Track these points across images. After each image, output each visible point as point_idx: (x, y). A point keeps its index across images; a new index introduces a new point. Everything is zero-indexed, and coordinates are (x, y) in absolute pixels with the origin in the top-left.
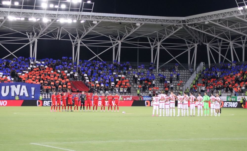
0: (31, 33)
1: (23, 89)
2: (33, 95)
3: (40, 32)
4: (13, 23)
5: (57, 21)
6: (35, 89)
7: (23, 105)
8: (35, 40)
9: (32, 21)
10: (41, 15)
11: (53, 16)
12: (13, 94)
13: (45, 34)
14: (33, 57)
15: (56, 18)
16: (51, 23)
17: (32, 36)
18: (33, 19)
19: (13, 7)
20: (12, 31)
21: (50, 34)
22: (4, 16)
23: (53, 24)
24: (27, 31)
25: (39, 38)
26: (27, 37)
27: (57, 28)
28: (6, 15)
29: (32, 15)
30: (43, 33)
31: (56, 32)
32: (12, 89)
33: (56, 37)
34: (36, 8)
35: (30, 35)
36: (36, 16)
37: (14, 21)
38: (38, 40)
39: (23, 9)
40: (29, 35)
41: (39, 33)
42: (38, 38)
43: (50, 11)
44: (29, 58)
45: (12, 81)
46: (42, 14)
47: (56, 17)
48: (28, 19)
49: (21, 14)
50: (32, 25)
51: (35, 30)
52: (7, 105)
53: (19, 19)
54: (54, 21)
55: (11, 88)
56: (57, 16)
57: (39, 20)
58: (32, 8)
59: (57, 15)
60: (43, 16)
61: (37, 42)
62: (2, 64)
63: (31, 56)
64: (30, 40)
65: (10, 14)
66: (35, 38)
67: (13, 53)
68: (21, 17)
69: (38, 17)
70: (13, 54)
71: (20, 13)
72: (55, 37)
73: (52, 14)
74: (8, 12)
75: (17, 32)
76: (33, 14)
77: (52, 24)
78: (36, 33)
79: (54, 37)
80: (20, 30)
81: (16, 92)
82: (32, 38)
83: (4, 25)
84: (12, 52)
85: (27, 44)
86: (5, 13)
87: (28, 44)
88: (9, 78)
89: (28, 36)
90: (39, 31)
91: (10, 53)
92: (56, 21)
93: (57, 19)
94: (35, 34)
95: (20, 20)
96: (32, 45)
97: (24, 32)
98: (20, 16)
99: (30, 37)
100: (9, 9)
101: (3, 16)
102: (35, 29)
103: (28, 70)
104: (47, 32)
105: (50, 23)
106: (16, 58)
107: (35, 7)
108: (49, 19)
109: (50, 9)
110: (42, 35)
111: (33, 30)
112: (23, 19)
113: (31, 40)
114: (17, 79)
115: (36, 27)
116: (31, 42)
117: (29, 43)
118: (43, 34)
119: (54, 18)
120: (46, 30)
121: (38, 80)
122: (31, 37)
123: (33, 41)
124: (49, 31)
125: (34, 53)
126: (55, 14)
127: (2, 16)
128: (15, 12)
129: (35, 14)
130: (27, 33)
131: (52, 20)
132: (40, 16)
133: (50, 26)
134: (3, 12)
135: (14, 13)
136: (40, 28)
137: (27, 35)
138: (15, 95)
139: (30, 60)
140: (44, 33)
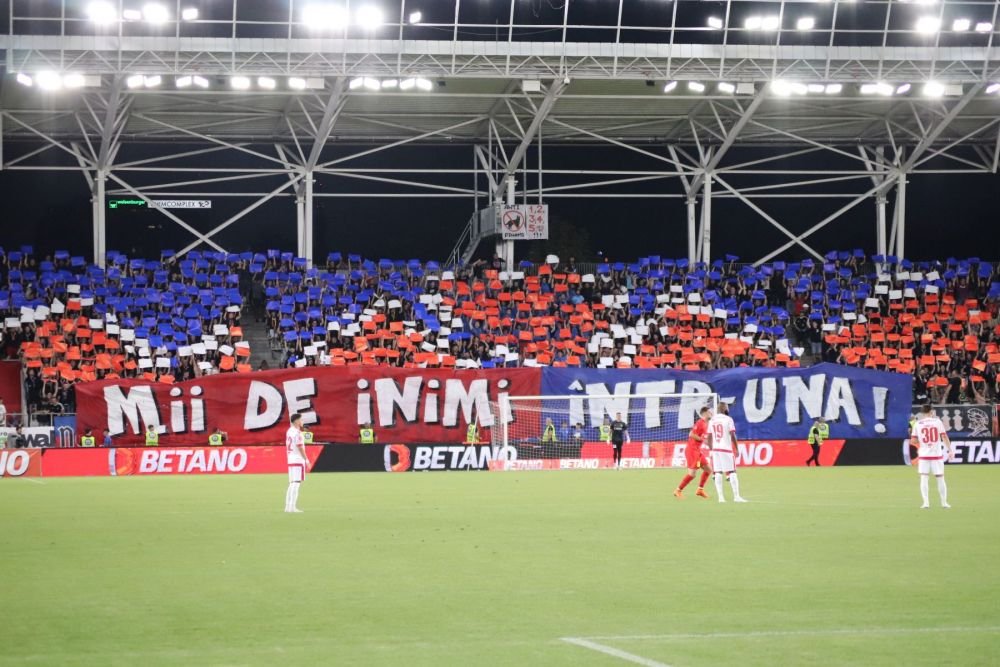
0: (880, 150)
1: (837, 395)
2: (881, 421)
3: (917, 142)
4: (792, 108)
5: (989, 90)
6: (888, 392)
7: (843, 460)
8: (897, 179)
9: (875, 95)
10: (915, 68)
11: (970, 69)
12: (793, 416)
13: (940, 152)
14: (891, 253)
15: (985, 79)
16: (964, 103)
17: (885, 164)
18: (879, 89)
19: (790, 39)
20: (799, 145)
21: (965, 150)
22: (755, 80)
23: (971, 103)
24: (863, 143)
25: (916, 168)
26: (864, 168)
27: (992, 123)
28: (762, 76)
29: (877, 71)
30: (931, 147)
31: (992, 138)
32: (787, 393)
33: (991, 161)
34: (895, 41)
35: (878, 159)
36: (896, 72)
37: (800, 102)
38: (909, 177)
39: (835, 47)
40: (872, 157)
41: (914, 147)
42: (910, 171)
43: (958, 49)
44: (873, 257)
45: (797, 358)
46: (918, 63)
47: (984, 72)
48: (858, 88)
49: (828, 67)
50: (883, 115)
51: (894, 137)
52: (773, 463)
53: (818, 89)
54: (973, 91)
55: (784, 388)
56: (986, 68)
57: (905, 88)
58: (874, 41)
59: (986, 65)
60: (927, 73)
61: (907, 185)
62: (756, 287)
63: (882, 250)
64: (874, 179)
65: (779, 71)
66: (896, 169)
67: (800, 238)
68: (826, 79)
69: (903, 76)
70: (803, 240)
71: (823, 62)
72: (986, 161)
73: (965, 62)
74: (770, 61)
75: (817, 146)
76: (881, 65)
77: (968, 105)
78: (901, 148)
79: (982, 163)
80: (831, 139)
81: (805, 405)
82: (885, 169)
83: (757, 120)
84: (797, 235)
85: (862, 198)
86: (759, 67)
87: (868, 198)
88: (783, 345)
89: (868, 164)
90: (914, 139)
91: (790, 240)
92: (981, 92)
93: (989, 84)
94: (899, 153)
95: (823, 95)
96: (884, 199)
97: (849, 145)
98: (824, 76)
99: (874, 167)
100: (773, 47)
101: (750, 80)
102: (898, 132)
103: (868, 309)
104: (951, 142)
105: (957, 102)
106: (815, 259)
107: (889, 34)
108: (950, 84)
109: (951, 41)
110: (926, 153)
111: (887, 134)
112: (835, 89)
113: (882, 177)
114: (817, 348)
115: (901, 122)
116: (880, 187)
117: (869, 194)
118: (931, 150)
119: (974, 81)
120: (941, 136)
121: (910, 351)
122: (880, 165)
123: (888, 181)
124: (960, 137)
125: (892, 234)
126: (981, 63)
127: (744, 80)
128: (801, 62)
129: (888, 64)
130: (861, 149)
131: (967, 88)
132: (913, 73)
133: (959, 115)
134: (748, 62)
135: (795, 66)
136: (917, 126)
137: (864, 157)
138: (801, 418)
139: (878, 266)
140: (937, 146)
